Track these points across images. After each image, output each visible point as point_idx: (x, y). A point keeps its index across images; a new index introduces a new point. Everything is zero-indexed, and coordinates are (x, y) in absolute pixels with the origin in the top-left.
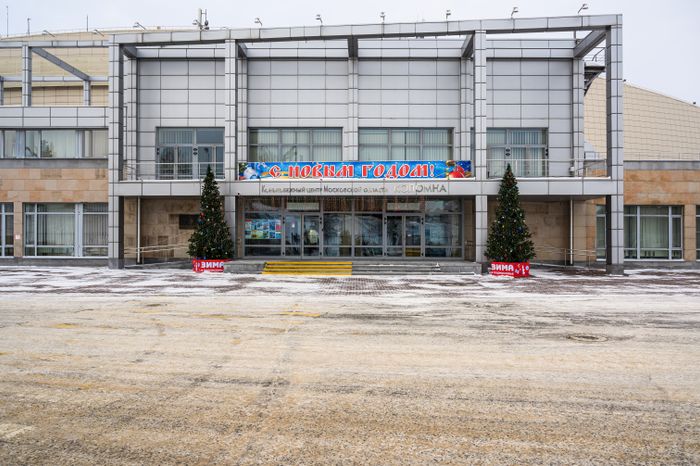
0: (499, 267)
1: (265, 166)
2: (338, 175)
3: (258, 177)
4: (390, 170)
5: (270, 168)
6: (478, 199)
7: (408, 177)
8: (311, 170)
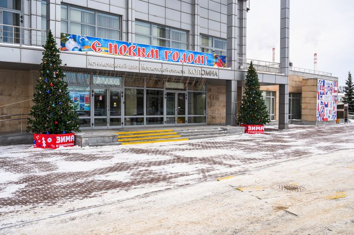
0: (253, 128)
1: (86, 40)
2: (148, 56)
3: (80, 50)
4: (182, 56)
5: (92, 43)
6: (233, 82)
7: (193, 63)
8: (127, 49)
